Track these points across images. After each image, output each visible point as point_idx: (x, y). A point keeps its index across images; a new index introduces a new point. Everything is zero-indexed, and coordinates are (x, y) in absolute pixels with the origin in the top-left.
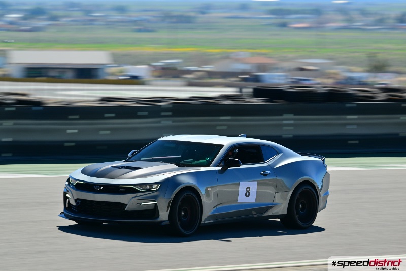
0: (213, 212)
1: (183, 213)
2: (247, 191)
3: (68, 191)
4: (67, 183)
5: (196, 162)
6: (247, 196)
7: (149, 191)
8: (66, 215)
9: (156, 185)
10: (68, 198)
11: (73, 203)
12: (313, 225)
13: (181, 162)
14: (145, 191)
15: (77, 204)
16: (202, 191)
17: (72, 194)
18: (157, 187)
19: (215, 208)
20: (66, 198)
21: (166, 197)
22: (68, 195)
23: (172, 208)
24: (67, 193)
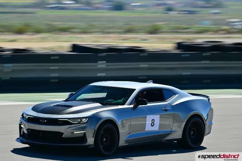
0: (127, 138)
1: (105, 140)
2: (152, 122)
3: (21, 123)
4: (21, 117)
5: (115, 102)
6: (152, 126)
7: (80, 123)
8: (20, 140)
9: (85, 119)
10: (22, 128)
11: (26, 132)
12: (201, 145)
13: (104, 102)
14: (77, 124)
15: (28, 132)
16: (119, 123)
17: (25, 125)
18: (86, 120)
19: (129, 135)
20: (21, 128)
21: (92, 128)
22: (22, 126)
23: (97, 135)
24: (22, 125)
